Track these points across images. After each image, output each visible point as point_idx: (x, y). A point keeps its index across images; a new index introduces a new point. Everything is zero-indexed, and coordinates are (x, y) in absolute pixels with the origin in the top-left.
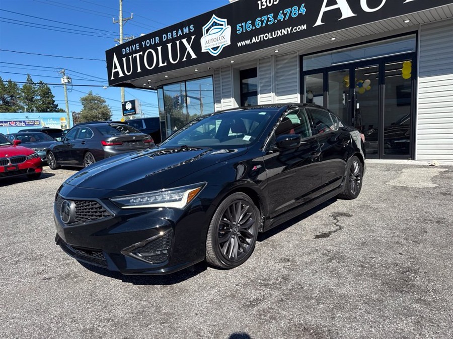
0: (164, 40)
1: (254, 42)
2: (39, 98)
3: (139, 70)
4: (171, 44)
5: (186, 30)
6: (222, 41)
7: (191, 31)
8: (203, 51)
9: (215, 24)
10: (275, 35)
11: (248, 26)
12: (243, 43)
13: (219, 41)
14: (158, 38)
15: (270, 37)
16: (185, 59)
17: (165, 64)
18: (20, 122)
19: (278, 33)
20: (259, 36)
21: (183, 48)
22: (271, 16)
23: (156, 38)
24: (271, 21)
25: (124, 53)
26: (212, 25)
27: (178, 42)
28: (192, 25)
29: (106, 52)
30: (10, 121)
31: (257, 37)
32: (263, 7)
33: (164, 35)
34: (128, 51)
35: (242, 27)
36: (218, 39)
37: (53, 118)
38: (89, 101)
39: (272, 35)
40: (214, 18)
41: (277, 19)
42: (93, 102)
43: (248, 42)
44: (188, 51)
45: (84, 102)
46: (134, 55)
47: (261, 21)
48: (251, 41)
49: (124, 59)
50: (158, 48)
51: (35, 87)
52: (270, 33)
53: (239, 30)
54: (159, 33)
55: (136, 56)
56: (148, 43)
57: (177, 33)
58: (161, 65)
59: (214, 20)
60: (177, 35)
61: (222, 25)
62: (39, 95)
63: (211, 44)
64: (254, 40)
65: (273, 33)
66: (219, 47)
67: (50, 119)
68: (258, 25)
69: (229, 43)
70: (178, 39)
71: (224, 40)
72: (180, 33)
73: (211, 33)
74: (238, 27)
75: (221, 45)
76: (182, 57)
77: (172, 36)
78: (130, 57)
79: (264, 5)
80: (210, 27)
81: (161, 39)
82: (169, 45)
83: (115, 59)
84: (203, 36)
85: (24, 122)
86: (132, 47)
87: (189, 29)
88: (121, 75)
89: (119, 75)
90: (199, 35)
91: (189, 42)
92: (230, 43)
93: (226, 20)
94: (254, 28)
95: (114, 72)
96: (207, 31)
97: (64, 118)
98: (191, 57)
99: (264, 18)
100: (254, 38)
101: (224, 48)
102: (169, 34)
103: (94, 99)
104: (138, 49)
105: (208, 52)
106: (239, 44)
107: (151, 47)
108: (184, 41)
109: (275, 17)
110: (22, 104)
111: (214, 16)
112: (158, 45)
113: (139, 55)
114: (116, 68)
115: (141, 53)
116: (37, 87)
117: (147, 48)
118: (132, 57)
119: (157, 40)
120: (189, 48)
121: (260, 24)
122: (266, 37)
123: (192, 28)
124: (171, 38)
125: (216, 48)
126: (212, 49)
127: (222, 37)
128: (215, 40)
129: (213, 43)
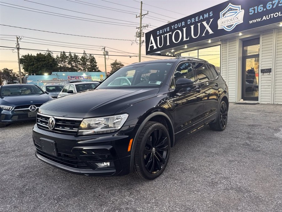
0: (188, 23)
1: (264, 20)
2: (89, 63)
3: (168, 44)
5: (206, 16)
6: (236, 20)
7: (210, 16)
8: (218, 29)
9: (231, 9)
11: (260, 9)
12: (255, 21)
13: (234, 21)
14: (184, 22)
15: (280, 15)
16: (204, 35)
17: (188, 39)
18: (81, 77)
20: (270, 15)
21: (203, 27)
25: (158, 34)
26: (228, 11)
27: (199, 24)
28: (212, 12)
29: (146, 34)
30: (75, 77)
31: (267, 16)
33: (188, 20)
34: (161, 32)
35: (254, 10)
37: (96, 75)
40: (230, 5)
42: (117, 66)
43: (259, 20)
44: (207, 29)
45: (113, 66)
46: (165, 35)
47: (272, 4)
48: (262, 19)
49: (158, 38)
50: (183, 29)
51: (87, 57)
52: (280, 13)
53: (251, 12)
54: (185, 19)
55: (167, 35)
56: (176, 26)
57: (199, 18)
58: (185, 39)
59: (230, 7)
60: (199, 19)
61: (237, 10)
63: (226, 23)
64: (264, 18)
66: (233, 24)
67: (95, 75)
68: (269, 7)
69: (241, 21)
70: (198, 22)
71: (237, 20)
72: (201, 18)
73: (226, 16)
74: (251, 10)
75: (235, 24)
76: (201, 33)
77: (195, 20)
78: (163, 36)
80: (226, 12)
81: (186, 23)
82: (192, 27)
83: (152, 38)
84: (220, 18)
85: (83, 77)
86: (164, 30)
87: (209, 15)
88: (155, 47)
89: (154, 48)
90: (217, 17)
91: (208, 23)
92: (243, 22)
93: (240, 6)
94: (265, 10)
95: (150, 46)
96: (224, 15)
97: (102, 75)
98: (209, 33)
99: (276, 1)
100: (264, 17)
101: (237, 25)
102: (192, 19)
103: (118, 64)
104: (168, 30)
105: (223, 29)
106: (251, 22)
107: (178, 28)
108: (205, 23)
110: (81, 67)
111: (230, 4)
112: (184, 27)
113: (169, 34)
114: (152, 43)
115: (171, 33)
116: (88, 58)
117: (175, 29)
118: (164, 36)
119: (183, 24)
120: (208, 27)
121: (271, 6)
122: (276, 15)
123: (211, 14)
124: (194, 22)
125: (230, 25)
126: (227, 26)
127: (236, 18)
128: (230, 21)
129: (227, 23)
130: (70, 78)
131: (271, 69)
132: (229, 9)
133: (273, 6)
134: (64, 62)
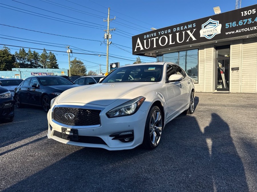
0: (174, 31)
1: (237, 32)
3: (155, 46)
4: (179, 33)
5: (190, 26)
6: (215, 32)
7: (193, 26)
8: (201, 37)
9: (211, 23)
10: (252, 29)
11: (234, 24)
12: (230, 33)
14: (170, 30)
15: (249, 30)
16: (188, 41)
17: (174, 43)
18: (44, 73)
19: (254, 28)
20: (241, 30)
21: (187, 35)
22: (250, 20)
23: (169, 30)
24: (250, 22)
25: (145, 38)
26: (209, 24)
27: (184, 32)
28: (195, 24)
29: (133, 37)
30: (39, 73)
31: (239, 30)
32: (244, 15)
33: (174, 29)
34: (148, 37)
35: (229, 25)
36: (212, 31)
37: (57, 72)
38: (76, 63)
39: (250, 29)
41: (254, 21)
42: (77, 64)
43: (233, 32)
44: (191, 37)
45: (72, 64)
47: (243, 22)
48: (235, 32)
49: (145, 41)
50: (169, 35)
51: (47, 55)
52: (248, 28)
53: (227, 26)
54: (171, 28)
55: (153, 39)
56: (163, 32)
57: (184, 28)
58: (171, 43)
61: (216, 24)
62: (50, 59)
64: (237, 31)
65: (251, 28)
66: (212, 34)
68: (241, 24)
69: (220, 32)
70: (183, 30)
71: (216, 31)
72: (186, 27)
73: (207, 28)
74: (227, 25)
75: (214, 34)
76: (186, 39)
77: (180, 29)
78: (149, 40)
79: (245, 14)
80: (207, 25)
81: (172, 31)
82: (178, 34)
83: (139, 41)
84: (201, 29)
85: (46, 73)
86: (151, 35)
87: (192, 26)
88: (142, 49)
89: (140, 49)
90: (199, 28)
91: (191, 32)
93: (218, 21)
94: (237, 25)
95: (137, 48)
96: (205, 27)
97: (63, 72)
98: (192, 40)
99: (246, 20)
100: (237, 30)
101: (216, 35)
102: (178, 28)
103: (78, 62)
104: (155, 35)
105: (205, 37)
106: (227, 33)
107: (165, 34)
108: (189, 32)
109: (253, 20)
110: (40, 64)
111: (210, 19)
112: (170, 33)
113: (156, 39)
114: (138, 45)
115: (157, 38)
117: (161, 35)
118: (151, 40)
119: (169, 31)
120: (191, 35)
121: (242, 23)
122: (246, 30)
123: (194, 25)
124: (179, 30)
125: (210, 35)
126: (208, 35)
127: (215, 30)
128: (210, 31)
129: (208, 33)
130: (33, 74)
131: (239, 67)
132: (209, 23)
133: (243, 24)
134: (23, 59)
